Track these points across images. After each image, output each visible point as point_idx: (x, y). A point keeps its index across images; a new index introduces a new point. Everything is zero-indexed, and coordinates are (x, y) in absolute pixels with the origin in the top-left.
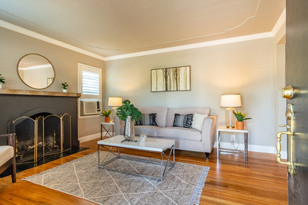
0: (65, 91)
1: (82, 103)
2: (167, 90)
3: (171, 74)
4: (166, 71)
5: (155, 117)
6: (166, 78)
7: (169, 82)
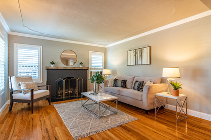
0: (81, 66)
1: (91, 72)
2: (136, 65)
3: (138, 53)
4: (135, 51)
5: (126, 82)
6: (135, 56)
7: (137, 59)
